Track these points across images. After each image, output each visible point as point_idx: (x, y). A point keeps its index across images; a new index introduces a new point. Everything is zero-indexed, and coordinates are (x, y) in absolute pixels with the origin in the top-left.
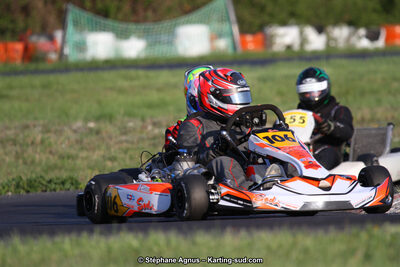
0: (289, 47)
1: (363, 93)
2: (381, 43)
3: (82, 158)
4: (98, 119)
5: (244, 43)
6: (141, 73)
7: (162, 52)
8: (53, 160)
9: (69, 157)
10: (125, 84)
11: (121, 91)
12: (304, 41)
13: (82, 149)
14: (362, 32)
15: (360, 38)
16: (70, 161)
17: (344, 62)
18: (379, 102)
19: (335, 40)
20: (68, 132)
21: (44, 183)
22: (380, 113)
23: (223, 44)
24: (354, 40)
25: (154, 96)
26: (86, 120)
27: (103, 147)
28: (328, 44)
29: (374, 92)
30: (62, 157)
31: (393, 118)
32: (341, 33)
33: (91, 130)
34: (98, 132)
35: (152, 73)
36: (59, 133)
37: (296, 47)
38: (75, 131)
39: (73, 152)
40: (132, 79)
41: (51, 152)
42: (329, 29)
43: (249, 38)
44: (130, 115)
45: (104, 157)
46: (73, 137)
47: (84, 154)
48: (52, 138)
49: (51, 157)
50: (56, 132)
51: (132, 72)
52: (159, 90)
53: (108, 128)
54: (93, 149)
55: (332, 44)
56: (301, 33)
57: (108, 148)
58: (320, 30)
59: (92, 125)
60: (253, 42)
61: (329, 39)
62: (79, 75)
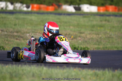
0: (2, 8)
2: (30, 9)
14: (25, 5)
15: (24, 7)
24: (22, 7)
32: (18, 5)
42: (15, 4)
55: (15, 8)
56: (6, 4)
58: (12, 4)
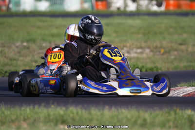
1: (155, 34)
3: (21, 61)
4: (28, 41)
5: (97, 5)
6: (48, 19)
7: (57, 8)
8: (7, 61)
9: (14, 60)
10: (40, 24)
11: (39, 27)
12: (126, 5)
13: (21, 56)
16: (15, 62)
17: (146, 17)
18: (164, 38)
19: (141, 6)
20: (14, 47)
21: (3, 72)
22: (165, 44)
23: (87, 6)
25: (55, 31)
26: (22, 42)
27: (31, 55)
28: (137, 8)
29: (161, 33)
30: (11, 60)
31: (171, 47)
33: (25, 47)
34: (28, 48)
35: (54, 19)
36: (9, 47)
37: (122, 9)
38: (17, 47)
39: (16, 57)
40: (44, 21)
41: (5, 57)
43: (100, 3)
44: (44, 40)
45: (31, 60)
46: (16, 50)
47: (21, 58)
48: (6, 50)
49: (5, 59)
50: (8, 47)
51: (44, 19)
52: (57, 28)
53: (33, 46)
54: (26, 56)
57: (33, 56)
59: (25, 44)
60: (102, 5)
61: (138, 5)
62: (18, 19)
